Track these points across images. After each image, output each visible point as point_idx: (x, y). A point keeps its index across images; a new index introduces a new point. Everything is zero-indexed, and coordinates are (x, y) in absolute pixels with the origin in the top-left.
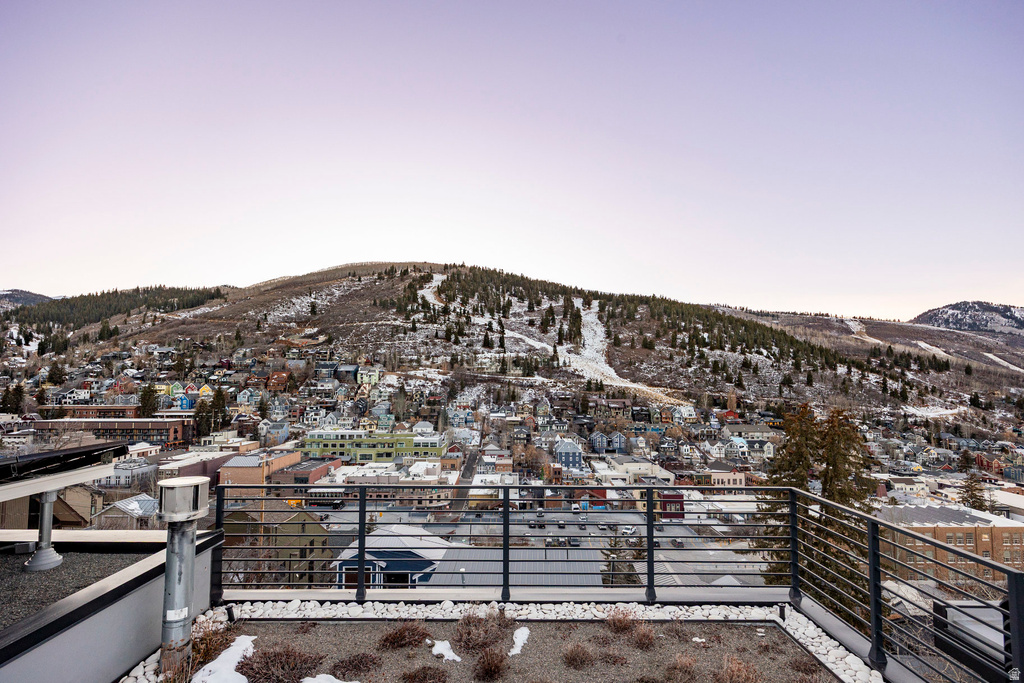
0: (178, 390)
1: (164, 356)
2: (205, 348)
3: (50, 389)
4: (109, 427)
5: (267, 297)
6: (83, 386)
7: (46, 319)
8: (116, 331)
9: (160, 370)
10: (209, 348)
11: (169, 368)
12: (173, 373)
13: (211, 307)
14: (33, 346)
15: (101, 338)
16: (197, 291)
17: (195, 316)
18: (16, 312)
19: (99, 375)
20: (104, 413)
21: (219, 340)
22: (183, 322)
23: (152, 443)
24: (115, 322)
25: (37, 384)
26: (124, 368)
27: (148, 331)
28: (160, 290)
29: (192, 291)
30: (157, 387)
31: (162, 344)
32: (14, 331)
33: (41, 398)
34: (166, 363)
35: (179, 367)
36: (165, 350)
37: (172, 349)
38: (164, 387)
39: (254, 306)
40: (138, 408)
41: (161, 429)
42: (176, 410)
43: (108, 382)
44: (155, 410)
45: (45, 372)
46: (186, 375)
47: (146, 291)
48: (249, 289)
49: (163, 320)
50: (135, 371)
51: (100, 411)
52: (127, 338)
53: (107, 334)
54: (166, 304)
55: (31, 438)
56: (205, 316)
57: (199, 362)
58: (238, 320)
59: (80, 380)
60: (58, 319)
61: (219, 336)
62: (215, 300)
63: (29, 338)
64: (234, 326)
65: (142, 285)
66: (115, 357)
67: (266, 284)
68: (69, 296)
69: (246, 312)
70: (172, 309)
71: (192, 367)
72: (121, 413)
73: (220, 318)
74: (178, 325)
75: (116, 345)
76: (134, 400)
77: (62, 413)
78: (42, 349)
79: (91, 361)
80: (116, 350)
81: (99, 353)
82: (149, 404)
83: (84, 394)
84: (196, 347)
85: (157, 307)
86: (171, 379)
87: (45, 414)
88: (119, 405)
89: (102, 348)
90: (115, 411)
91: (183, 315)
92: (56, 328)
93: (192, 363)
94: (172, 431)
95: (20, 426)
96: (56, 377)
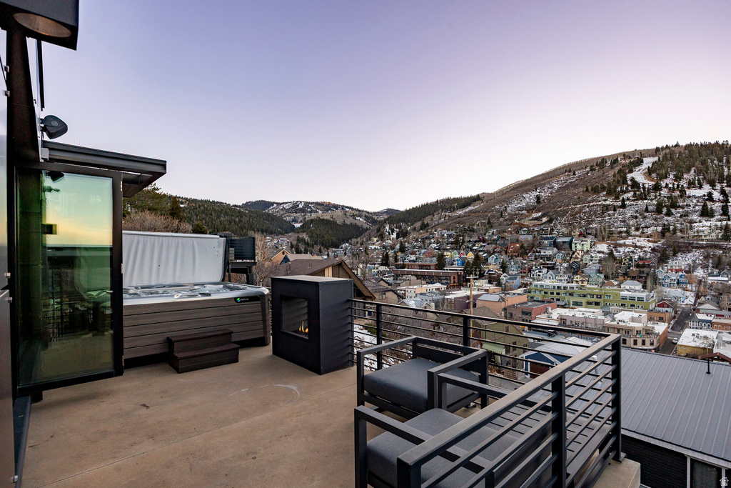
0: (456, 256)
1: (449, 236)
2: (470, 231)
3: (399, 254)
4: (423, 274)
5: (507, 195)
6: (413, 253)
7: (399, 221)
8: (428, 225)
9: (447, 244)
10: (473, 231)
11: (452, 243)
12: (454, 245)
13: (474, 206)
14: (394, 236)
15: (421, 229)
16: (468, 198)
17: (466, 213)
18: (387, 219)
19: (420, 247)
20: (421, 267)
21: (478, 225)
22: (459, 217)
23: (442, 284)
24: (427, 220)
25: (395, 253)
26: (430, 243)
27: (442, 223)
28: (448, 200)
29: (464, 198)
30: (445, 254)
31: (448, 230)
32: (387, 228)
33: (396, 260)
34: (450, 240)
35: (456, 242)
36: (450, 233)
37: (453, 232)
38: (449, 253)
39: (499, 202)
40: (436, 265)
41: (447, 277)
42: (455, 267)
43: (423, 251)
44: (444, 266)
45: (398, 247)
46: (460, 247)
47: (442, 201)
48: (496, 193)
49: (449, 216)
50: (435, 245)
51: (419, 266)
52: (432, 228)
53: (424, 227)
54: (451, 208)
55: (392, 278)
56: (471, 212)
57: (467, 239)
58: (489, 212)
59: (411, 250)
60: (404, 221)
61: (478, 223)
62: (477, 202)
63: (393, 231)
64: (487, 216)
65: (440, 198)
66: (426, 238)
67: (507, 188)
68: (408, 209)
69: (494, 206)
70: (453, 209)
71: (463, 242)
72: (428, 267)
73: (479, 212)
74: (457, 218)
75: (427, 232)
76: (435, 260)
77: (404, 266)
78: (398, 237)
79: (417, 241)
80: (426, 235)
81: (420, 236)
82: (441, 263)
83: (413, 257)
84: (465, 230)
85: (446, 209)
86: (452, 249)
87: (397, 266)
88: (428, 263)
89: (421, 234)
90: (426, 266)
91: (460, 212)
92: (403, 225)
93: (463, 240)
94: (452, 278)
95: (389, 272)
96: (402, 249)
